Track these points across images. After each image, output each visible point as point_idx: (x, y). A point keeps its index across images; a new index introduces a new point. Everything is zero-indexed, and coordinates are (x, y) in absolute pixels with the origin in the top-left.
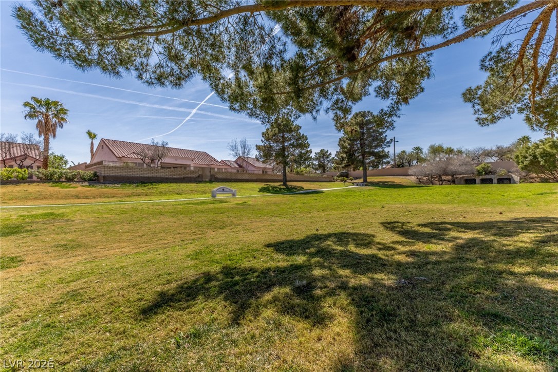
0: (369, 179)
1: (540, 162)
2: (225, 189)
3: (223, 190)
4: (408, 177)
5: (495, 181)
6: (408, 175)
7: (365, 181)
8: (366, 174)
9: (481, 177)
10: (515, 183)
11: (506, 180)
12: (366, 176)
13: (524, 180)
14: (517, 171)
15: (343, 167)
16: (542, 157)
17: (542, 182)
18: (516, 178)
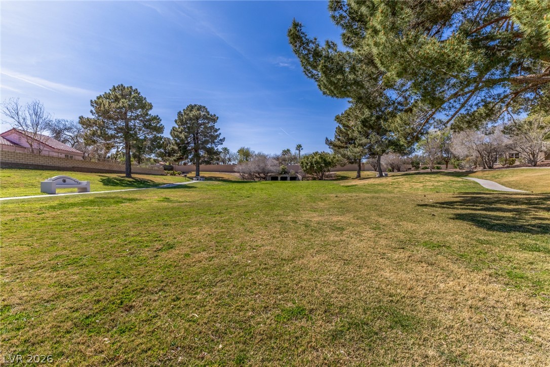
0: (202, 174)
1: (314, 167)
2: (67, 180)
3: (64, 181)
4: (232, 174)
5: (289, 178)
6: (235, 172)
7: (198, 175)
8: (199, 169)
9: (281, 176)
10: (299, 180)
11: (294, 179)
12: (199, 171)
13: (304, 178)
14: (301, 172)
15: (175, 160)
16: (316, 164)
17: (313, 180)
18: (300, 177)
